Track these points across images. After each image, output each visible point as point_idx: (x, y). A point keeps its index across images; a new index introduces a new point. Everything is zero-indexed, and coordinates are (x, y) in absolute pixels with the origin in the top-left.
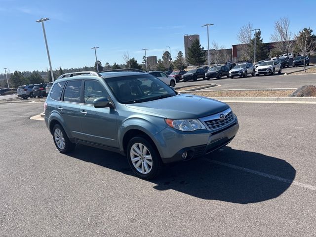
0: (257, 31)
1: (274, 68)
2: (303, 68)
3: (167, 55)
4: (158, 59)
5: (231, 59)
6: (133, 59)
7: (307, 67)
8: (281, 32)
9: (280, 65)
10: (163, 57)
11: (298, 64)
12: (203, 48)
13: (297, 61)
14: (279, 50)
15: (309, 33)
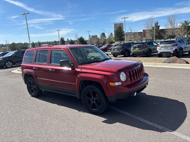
3: (103, 35)
4: (98, 37)
5: (142, 38)
6: (82, 37)
8: (171, 23)
10: (101, 36)
14: (170, 33)
15: (188, 24)
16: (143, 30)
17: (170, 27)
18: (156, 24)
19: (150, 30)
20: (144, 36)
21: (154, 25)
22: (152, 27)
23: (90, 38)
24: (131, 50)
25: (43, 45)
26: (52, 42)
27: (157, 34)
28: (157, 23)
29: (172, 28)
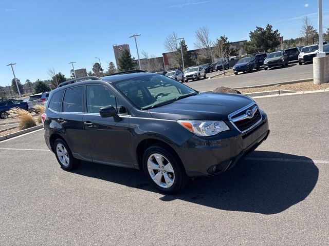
0: (182, 40)
1: (199, 74)
2: (222, 72)
3: (97, 67)
4: (88, 72)
5: (164, 67)
6: (60, 73)
7: (226, 71)
8: (202, 40)
9: (204, 70)
10: (93, 69)
11: (220, 68)
12: (134, 58)
13: (219, 65)
14: (203, 56)
15: (225, 41)
16: (163, 54)
18: (183, 43)
19: (174, 53)
20: (167, 63)
21: (179, 46)
22: (177, 49)
28: (183, 41)
29: (206, 47)
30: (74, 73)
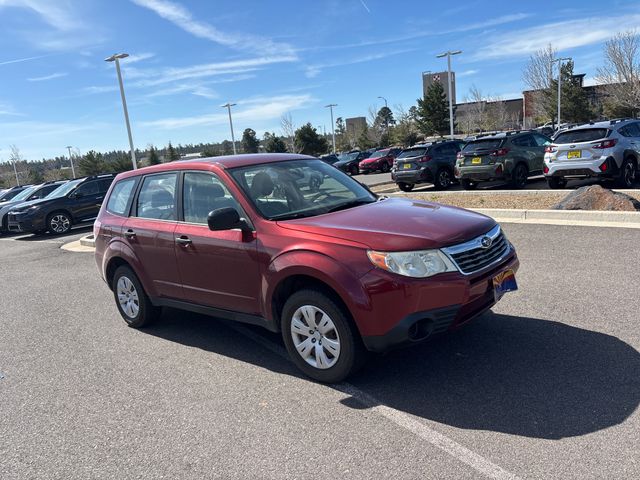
0: (566, 62)
5: (522, 120)
10: (376, 120)
14: (616, 101)
17: (615, 79)
18: (566, 70)
19: (543, 91)
20: (529, 113)
21: (556, 75)
22: (552, 81)
23: (340, 126)
24: (457, 166)
25: (187, 155)
26: (218, 144)
27: (570, 105)
28: (569, 64)
29: (625, 80)
30: (344, 123)
